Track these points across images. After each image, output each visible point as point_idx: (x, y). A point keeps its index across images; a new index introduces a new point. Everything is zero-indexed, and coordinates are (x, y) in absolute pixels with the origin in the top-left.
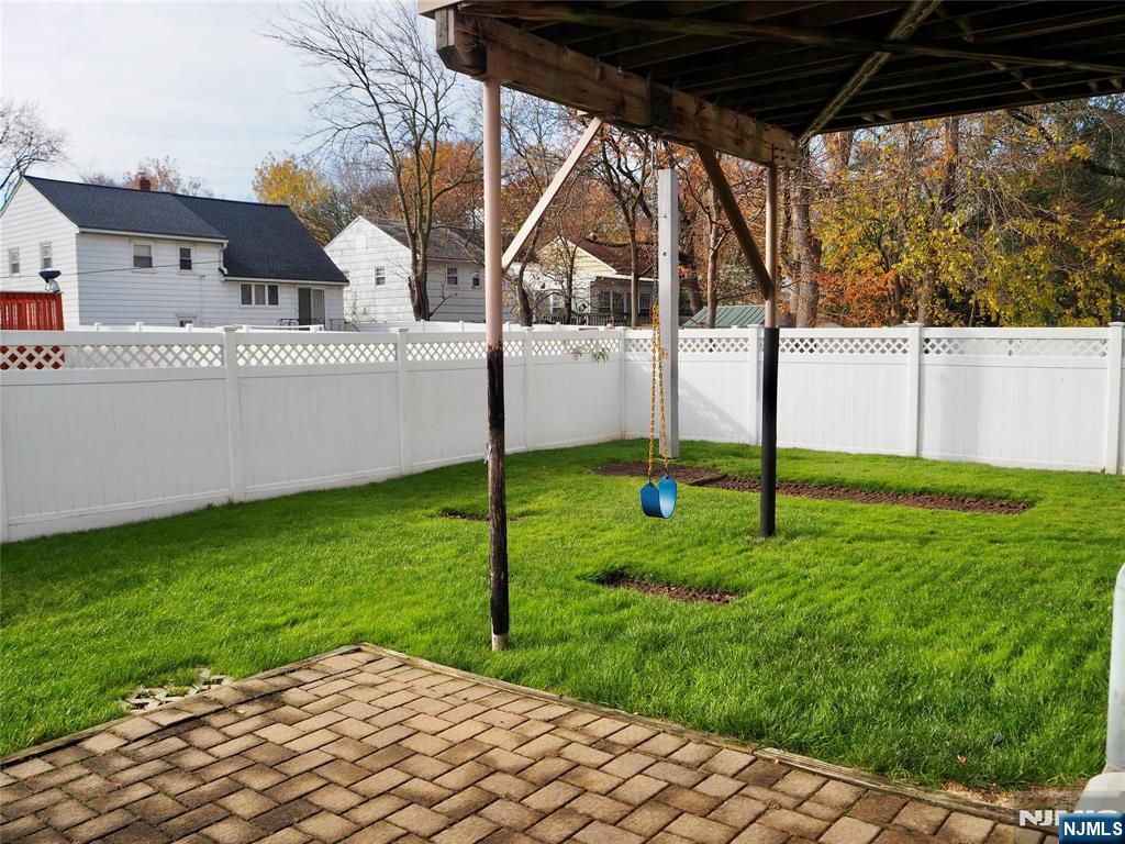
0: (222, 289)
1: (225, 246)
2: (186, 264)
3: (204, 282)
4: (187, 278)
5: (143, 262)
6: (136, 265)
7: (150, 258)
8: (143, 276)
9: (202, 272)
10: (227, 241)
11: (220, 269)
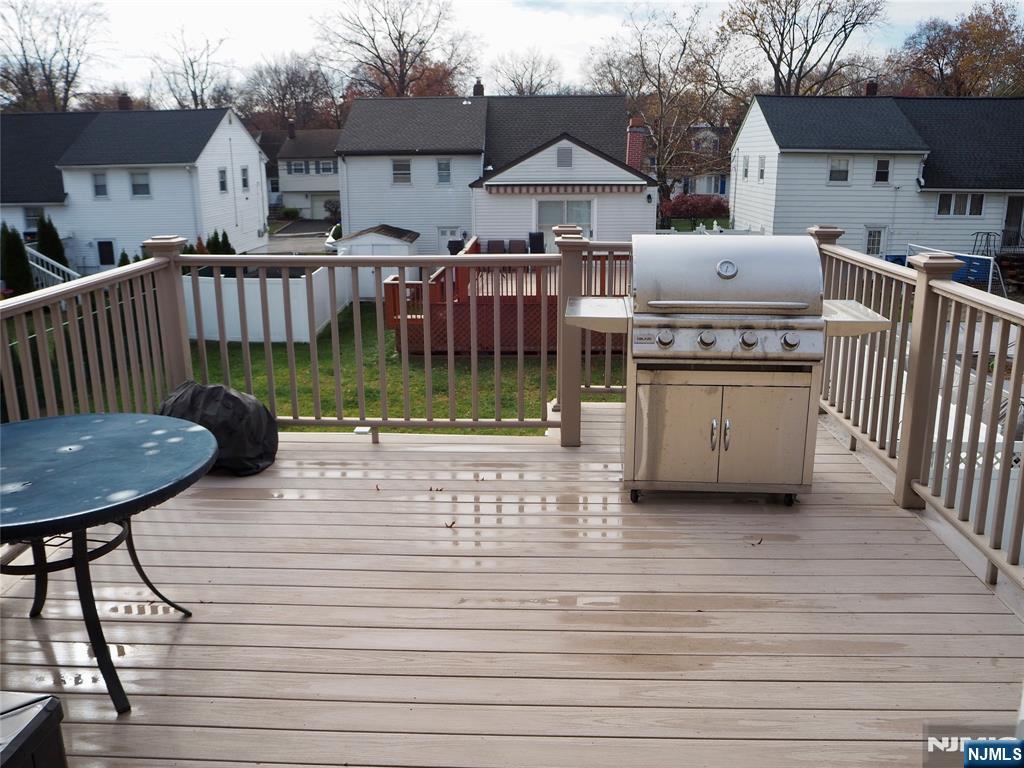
0: (918, 199)
1: (926, 156)
2: (882, 176)
3: (899, 193)
4: (883, 191)
5: (839, 176)
6: (832, 178)
7: (847, 172)
8: (838, 189)
9: (896, 184)
10: (928, 152)
11: (918, 179)
